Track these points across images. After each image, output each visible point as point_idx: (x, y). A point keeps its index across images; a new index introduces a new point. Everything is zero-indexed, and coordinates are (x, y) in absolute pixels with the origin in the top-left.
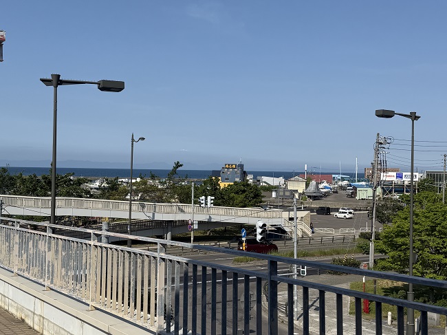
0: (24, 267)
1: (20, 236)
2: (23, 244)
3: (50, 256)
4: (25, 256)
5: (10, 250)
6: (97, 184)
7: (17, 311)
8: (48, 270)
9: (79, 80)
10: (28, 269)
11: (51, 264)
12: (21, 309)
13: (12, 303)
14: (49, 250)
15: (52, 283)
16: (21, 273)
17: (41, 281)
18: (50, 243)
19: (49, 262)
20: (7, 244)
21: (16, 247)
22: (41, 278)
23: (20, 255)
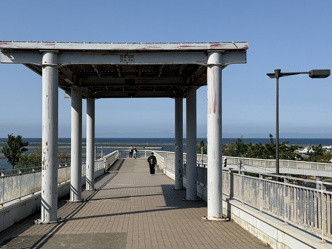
0: (267, 207)
1: (263, 185)
2: (266, 190)
3: (287, 200)
4: (267, 199)
5: (256, 194)
6: (305, 150)
7: (264, 238)
8: (286, 210)
9: (294, 72)
10: (270, 209)
11: (288, 206)
12: (267, 237)
13: (260, 232)
14: (287, 195)
15: (290, 219)
16: (265, 211)
17: (281, 218)
18: (286, 190)
19: (287, 204)
20: (254, 190)
21: (261, 192)
22: (281, 215)
23: (264, 198)
